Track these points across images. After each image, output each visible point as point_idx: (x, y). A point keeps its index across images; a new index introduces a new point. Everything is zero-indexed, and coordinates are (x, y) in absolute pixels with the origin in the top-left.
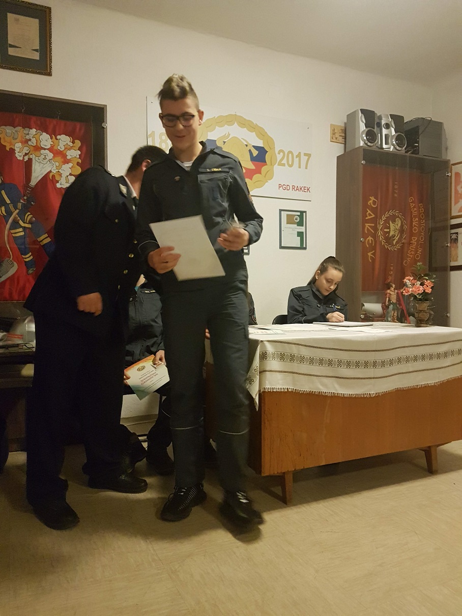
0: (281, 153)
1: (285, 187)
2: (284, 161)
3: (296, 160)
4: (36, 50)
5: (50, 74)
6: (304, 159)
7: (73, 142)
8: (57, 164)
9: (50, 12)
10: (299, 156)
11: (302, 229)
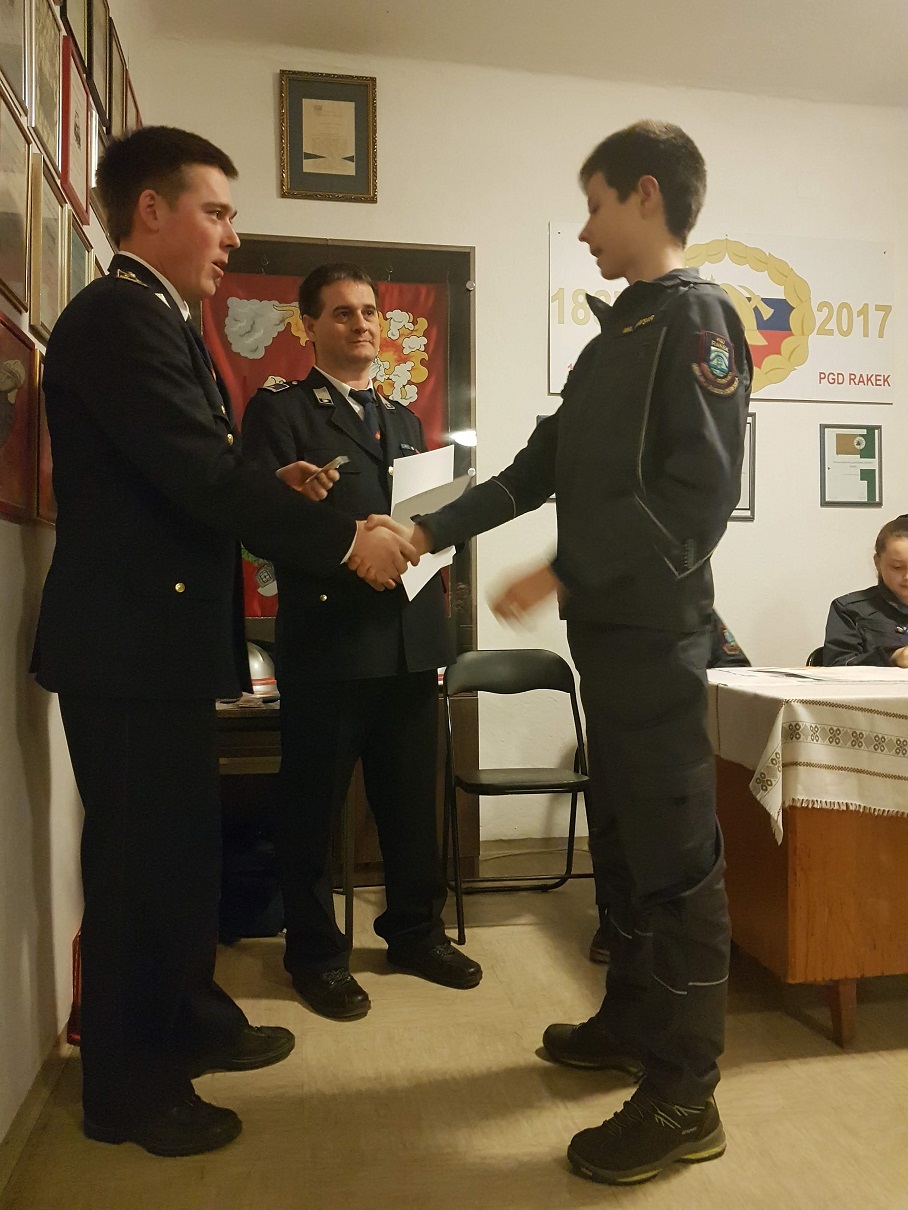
0: (825, 310)
1: (835, 379)
2: (832, 325)
3: (858, 321)
4: (350, 159)
5: (373, 200)
6: (876, 317)
7: (414, 323)
8: (387, 365)
9: (374, 85)
10: (864, 311)
11: (871, 464)
